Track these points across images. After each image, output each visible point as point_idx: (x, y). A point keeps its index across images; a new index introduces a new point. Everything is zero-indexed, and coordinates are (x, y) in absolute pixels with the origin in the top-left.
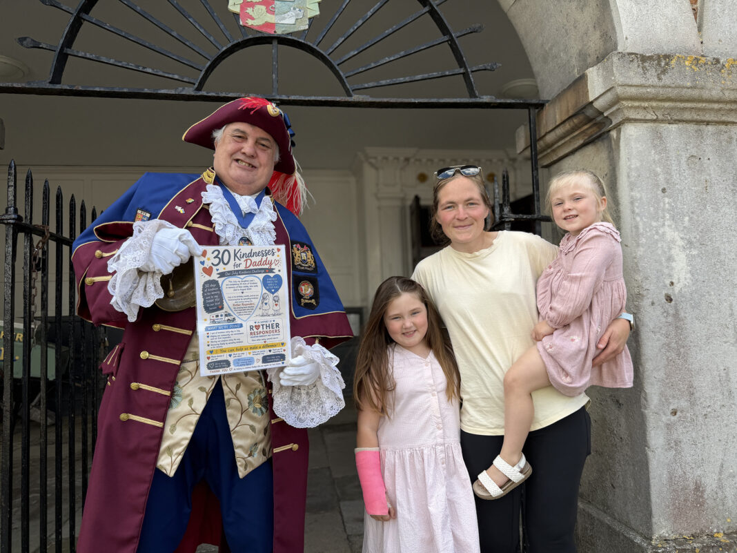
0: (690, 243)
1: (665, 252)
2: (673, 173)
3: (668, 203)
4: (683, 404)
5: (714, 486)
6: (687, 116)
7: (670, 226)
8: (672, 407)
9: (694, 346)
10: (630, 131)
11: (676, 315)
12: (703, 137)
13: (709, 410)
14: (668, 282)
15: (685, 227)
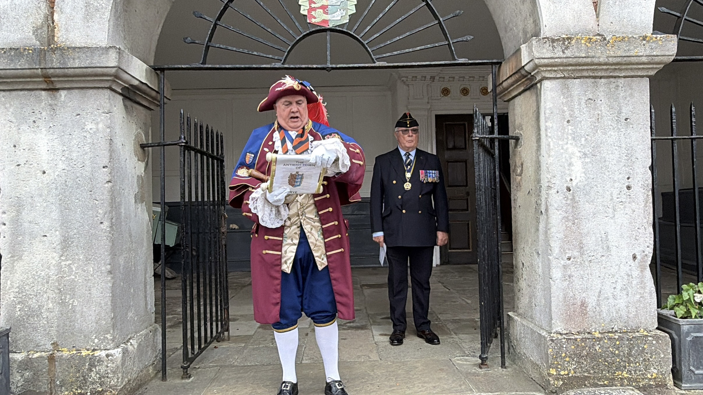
0: (585, 154)
1: (567, 160)
2: (575, 111)
3: (571, 129)
4: (576, 254)
5: (594, 304)
6: (585, 74)
7: (571, 144)
8: (567, 255)
9: (585, 219)
10: (547, 84)
11: (573, 199)
12: (597, 87)
13: (593, 258)
14: (568, 179)
15: (581, 144)
